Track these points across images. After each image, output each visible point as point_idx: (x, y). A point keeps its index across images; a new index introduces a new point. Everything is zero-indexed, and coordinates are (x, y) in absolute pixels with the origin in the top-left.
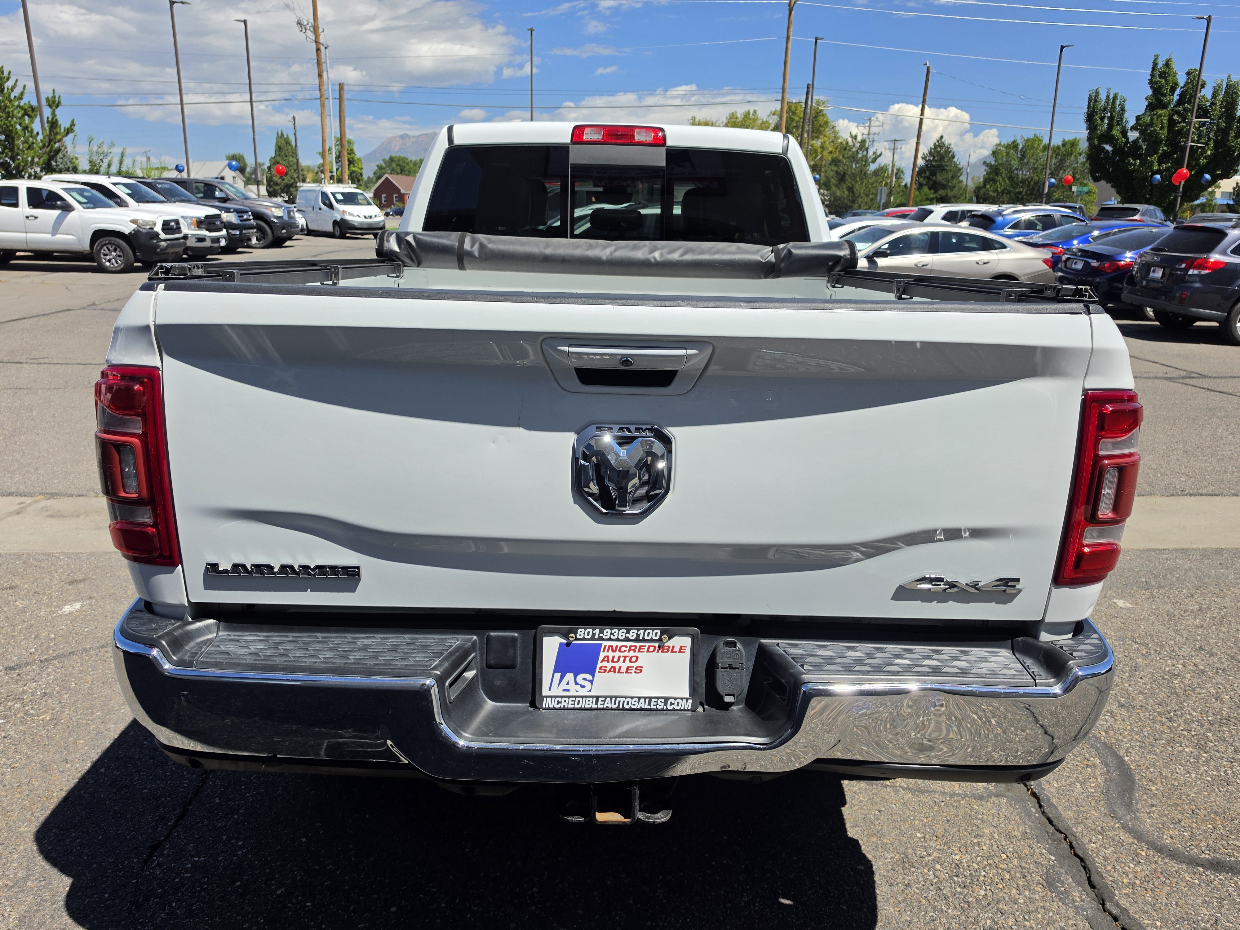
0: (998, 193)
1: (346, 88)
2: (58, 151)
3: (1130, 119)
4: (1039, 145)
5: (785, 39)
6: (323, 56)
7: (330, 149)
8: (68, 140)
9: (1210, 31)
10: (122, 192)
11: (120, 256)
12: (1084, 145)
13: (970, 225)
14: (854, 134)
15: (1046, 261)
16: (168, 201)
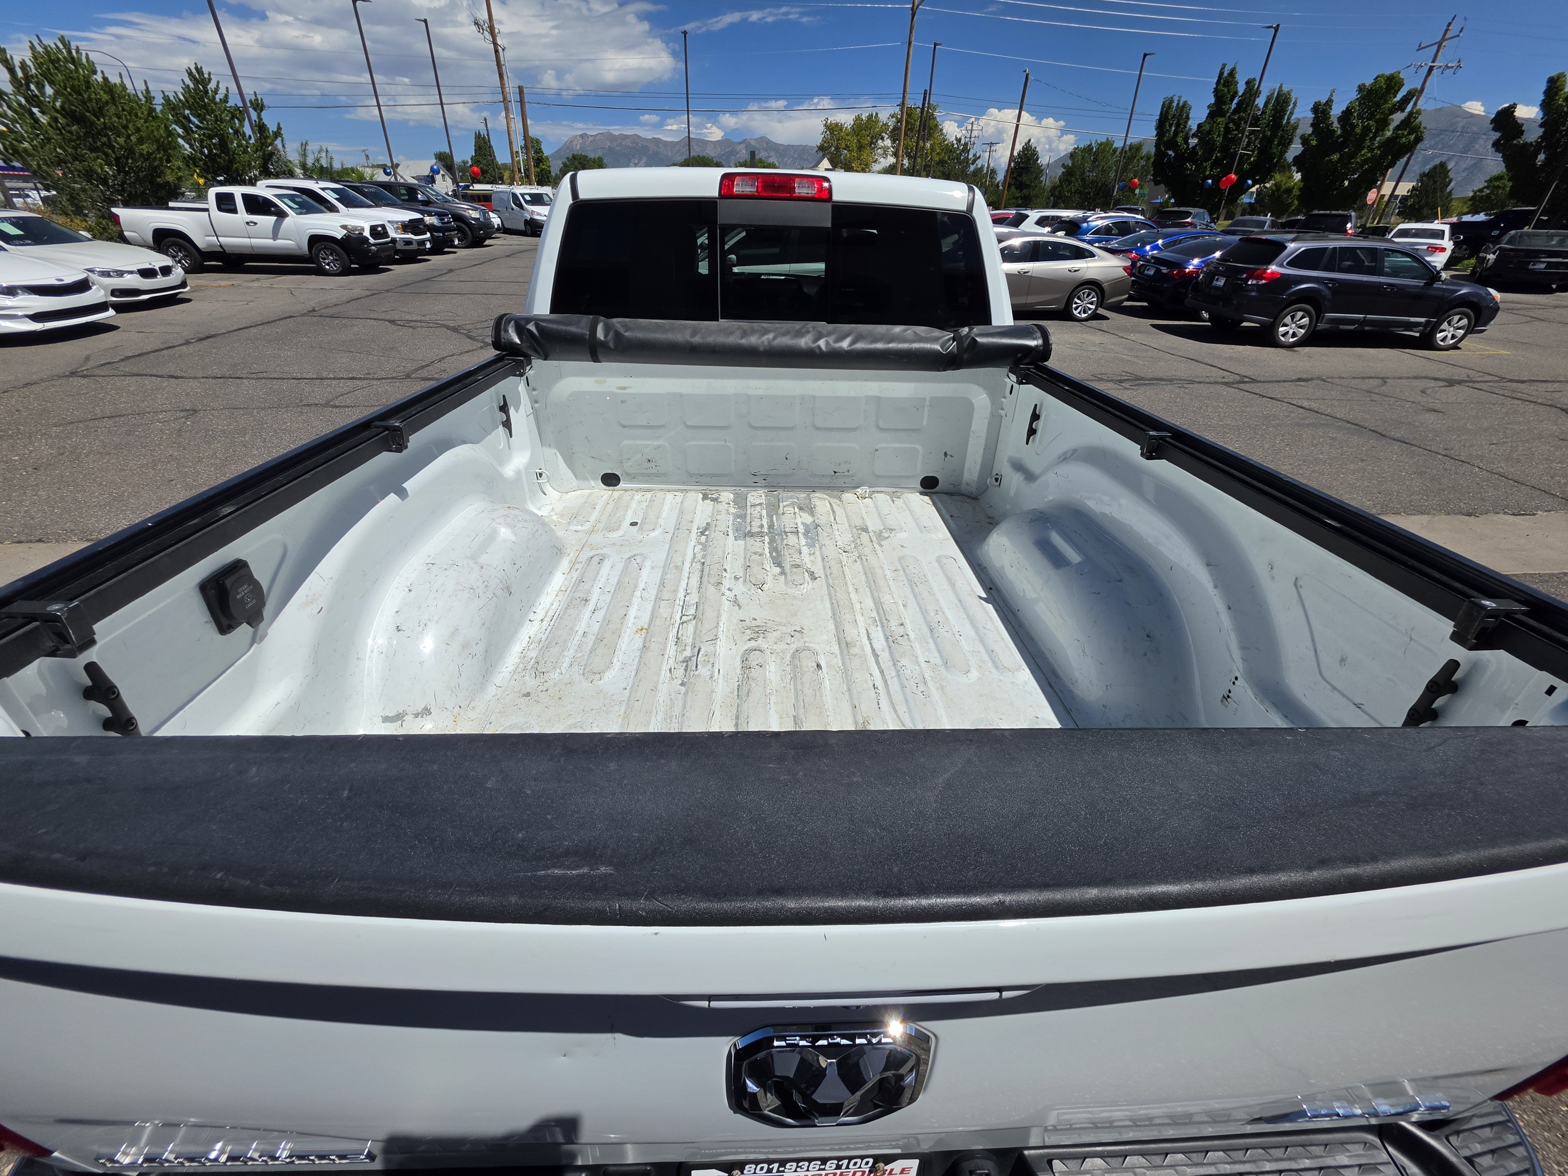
0: (1071, 194)
1: (525, 91)
2: (272, 154)
3: (1193, 125)
4: (1110, 148)
5: (907, 44)
6: (502, 59)
7: (517, 152)
8: (278, 142)
9: (1276, 40)
10: (331, 197)
11: (337, 260)
12: (1150, 149)
13: (1065, 235)
14: (958, 137)
15: (1125, 269)
16: (377, 206)
